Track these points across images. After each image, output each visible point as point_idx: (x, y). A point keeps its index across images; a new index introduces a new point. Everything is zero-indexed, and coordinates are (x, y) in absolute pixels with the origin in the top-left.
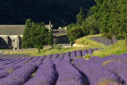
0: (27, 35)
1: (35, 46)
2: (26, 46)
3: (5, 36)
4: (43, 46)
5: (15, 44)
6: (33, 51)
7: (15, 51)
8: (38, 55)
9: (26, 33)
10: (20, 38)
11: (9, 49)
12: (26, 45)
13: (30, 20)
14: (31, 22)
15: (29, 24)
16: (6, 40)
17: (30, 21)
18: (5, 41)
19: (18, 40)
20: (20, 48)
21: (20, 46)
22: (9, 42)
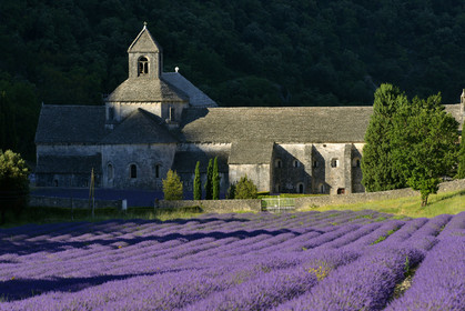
0: (378, 143)
1: (410, 181)
2: (376, 183)
3: (301, 146)
4: (437, 182)
5: (337, 176)
6: (403, 199)
7: (337, 201)
8: (422, 215)
9: (378, 136)
10: (354, 153)
11: (316, 193)
12: (376, 177)
13: (390, 87)
14: (394, 94)
15: (385, 104)
16: (306, 161)
17: (392, 92)
18: (302, 165)
19: (349, 161)
20: (354, 191)
21: (353, 182)
22: (314, 167)
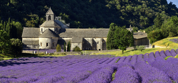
0: (111, 37)
1: (119, 47)
2: (110, 48)
3: (90, 39)
4: (126, 48)
5: (99, 46)
6: (117, 52)
7: (100, 53)
8: (122, 56)
9: (111, 36)
10: (103, 40)
11: (93, 50)
12: (110, 46)
13: (114, 24)
14: (115, 25)
15: (112, 28)
16: (91, 42)
17: (114, 25)
18: (90, 44)
19: (102, 42)
20: (103, 50)
21: (103, 48)
22: (93, 44)
